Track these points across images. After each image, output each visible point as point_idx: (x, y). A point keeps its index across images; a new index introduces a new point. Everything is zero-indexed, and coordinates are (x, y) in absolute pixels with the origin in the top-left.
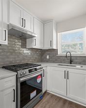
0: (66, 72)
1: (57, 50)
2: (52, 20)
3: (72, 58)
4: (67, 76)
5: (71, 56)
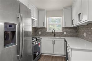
0: (54, 41)
1: (47, 28)
2: (44, 9)
3: (55, 33)
4: (54, 43)
5: (55, 32)
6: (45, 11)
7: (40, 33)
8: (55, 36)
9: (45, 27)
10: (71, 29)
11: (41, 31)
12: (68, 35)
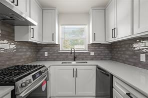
1: (59, 45)
6: (56, 10)
7: (46, 54)
8: (75, 60)
9: (57, 43)
10: (102, 47)
11: (48, 51)
12: (98, 57)
